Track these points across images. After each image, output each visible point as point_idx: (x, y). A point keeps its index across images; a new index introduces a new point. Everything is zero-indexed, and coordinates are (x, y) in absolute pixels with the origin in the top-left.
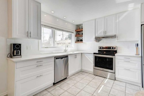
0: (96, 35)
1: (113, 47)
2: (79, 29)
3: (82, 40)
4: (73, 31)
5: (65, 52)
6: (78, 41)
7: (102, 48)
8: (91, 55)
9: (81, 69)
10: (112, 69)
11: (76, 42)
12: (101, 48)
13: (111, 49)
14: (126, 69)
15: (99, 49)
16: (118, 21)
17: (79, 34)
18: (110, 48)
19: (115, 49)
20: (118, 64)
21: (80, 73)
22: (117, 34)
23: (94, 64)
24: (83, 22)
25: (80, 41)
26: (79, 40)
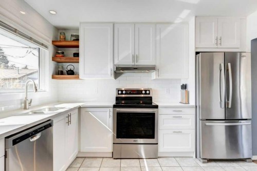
0: (116, 62)
1: (146, 91)
2: (65, 39)
3: (71, 73)
4: (48, 41)
5: (25, 108)
6: (62, 73)
7: (124, 92)
8: (108, 109)
9: (79, 152)
10: (153, 137)
11: (53, 78)
12: (122, 94)
13: (143, 94)
14: (176, 131)
15: (119, 94)
16: (158, 38)
17: (63, 53)
18: (139, 92)
19: (149, 94)
20: (163, 124)
21: (78, 165)
22: (158, 64)
23: (114, 132)
24: (80, 23)
25: (68, 74)
26: (65, 72)
